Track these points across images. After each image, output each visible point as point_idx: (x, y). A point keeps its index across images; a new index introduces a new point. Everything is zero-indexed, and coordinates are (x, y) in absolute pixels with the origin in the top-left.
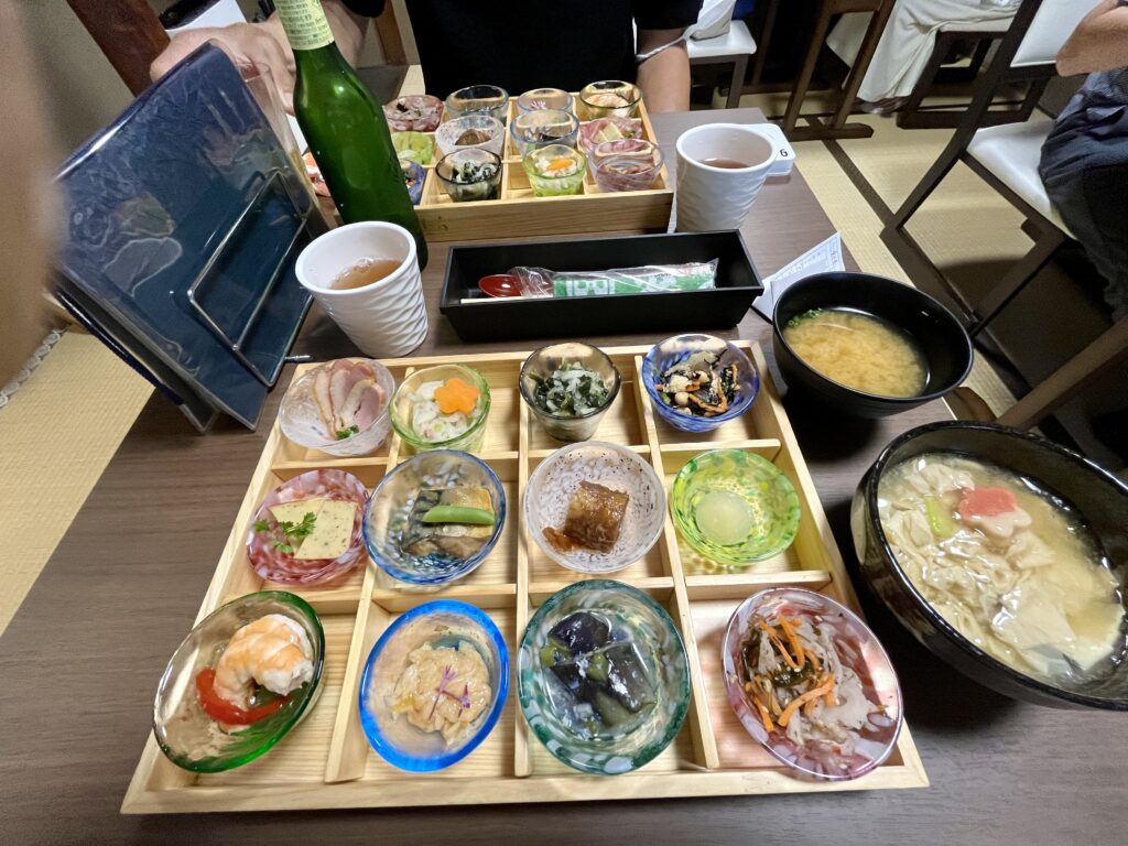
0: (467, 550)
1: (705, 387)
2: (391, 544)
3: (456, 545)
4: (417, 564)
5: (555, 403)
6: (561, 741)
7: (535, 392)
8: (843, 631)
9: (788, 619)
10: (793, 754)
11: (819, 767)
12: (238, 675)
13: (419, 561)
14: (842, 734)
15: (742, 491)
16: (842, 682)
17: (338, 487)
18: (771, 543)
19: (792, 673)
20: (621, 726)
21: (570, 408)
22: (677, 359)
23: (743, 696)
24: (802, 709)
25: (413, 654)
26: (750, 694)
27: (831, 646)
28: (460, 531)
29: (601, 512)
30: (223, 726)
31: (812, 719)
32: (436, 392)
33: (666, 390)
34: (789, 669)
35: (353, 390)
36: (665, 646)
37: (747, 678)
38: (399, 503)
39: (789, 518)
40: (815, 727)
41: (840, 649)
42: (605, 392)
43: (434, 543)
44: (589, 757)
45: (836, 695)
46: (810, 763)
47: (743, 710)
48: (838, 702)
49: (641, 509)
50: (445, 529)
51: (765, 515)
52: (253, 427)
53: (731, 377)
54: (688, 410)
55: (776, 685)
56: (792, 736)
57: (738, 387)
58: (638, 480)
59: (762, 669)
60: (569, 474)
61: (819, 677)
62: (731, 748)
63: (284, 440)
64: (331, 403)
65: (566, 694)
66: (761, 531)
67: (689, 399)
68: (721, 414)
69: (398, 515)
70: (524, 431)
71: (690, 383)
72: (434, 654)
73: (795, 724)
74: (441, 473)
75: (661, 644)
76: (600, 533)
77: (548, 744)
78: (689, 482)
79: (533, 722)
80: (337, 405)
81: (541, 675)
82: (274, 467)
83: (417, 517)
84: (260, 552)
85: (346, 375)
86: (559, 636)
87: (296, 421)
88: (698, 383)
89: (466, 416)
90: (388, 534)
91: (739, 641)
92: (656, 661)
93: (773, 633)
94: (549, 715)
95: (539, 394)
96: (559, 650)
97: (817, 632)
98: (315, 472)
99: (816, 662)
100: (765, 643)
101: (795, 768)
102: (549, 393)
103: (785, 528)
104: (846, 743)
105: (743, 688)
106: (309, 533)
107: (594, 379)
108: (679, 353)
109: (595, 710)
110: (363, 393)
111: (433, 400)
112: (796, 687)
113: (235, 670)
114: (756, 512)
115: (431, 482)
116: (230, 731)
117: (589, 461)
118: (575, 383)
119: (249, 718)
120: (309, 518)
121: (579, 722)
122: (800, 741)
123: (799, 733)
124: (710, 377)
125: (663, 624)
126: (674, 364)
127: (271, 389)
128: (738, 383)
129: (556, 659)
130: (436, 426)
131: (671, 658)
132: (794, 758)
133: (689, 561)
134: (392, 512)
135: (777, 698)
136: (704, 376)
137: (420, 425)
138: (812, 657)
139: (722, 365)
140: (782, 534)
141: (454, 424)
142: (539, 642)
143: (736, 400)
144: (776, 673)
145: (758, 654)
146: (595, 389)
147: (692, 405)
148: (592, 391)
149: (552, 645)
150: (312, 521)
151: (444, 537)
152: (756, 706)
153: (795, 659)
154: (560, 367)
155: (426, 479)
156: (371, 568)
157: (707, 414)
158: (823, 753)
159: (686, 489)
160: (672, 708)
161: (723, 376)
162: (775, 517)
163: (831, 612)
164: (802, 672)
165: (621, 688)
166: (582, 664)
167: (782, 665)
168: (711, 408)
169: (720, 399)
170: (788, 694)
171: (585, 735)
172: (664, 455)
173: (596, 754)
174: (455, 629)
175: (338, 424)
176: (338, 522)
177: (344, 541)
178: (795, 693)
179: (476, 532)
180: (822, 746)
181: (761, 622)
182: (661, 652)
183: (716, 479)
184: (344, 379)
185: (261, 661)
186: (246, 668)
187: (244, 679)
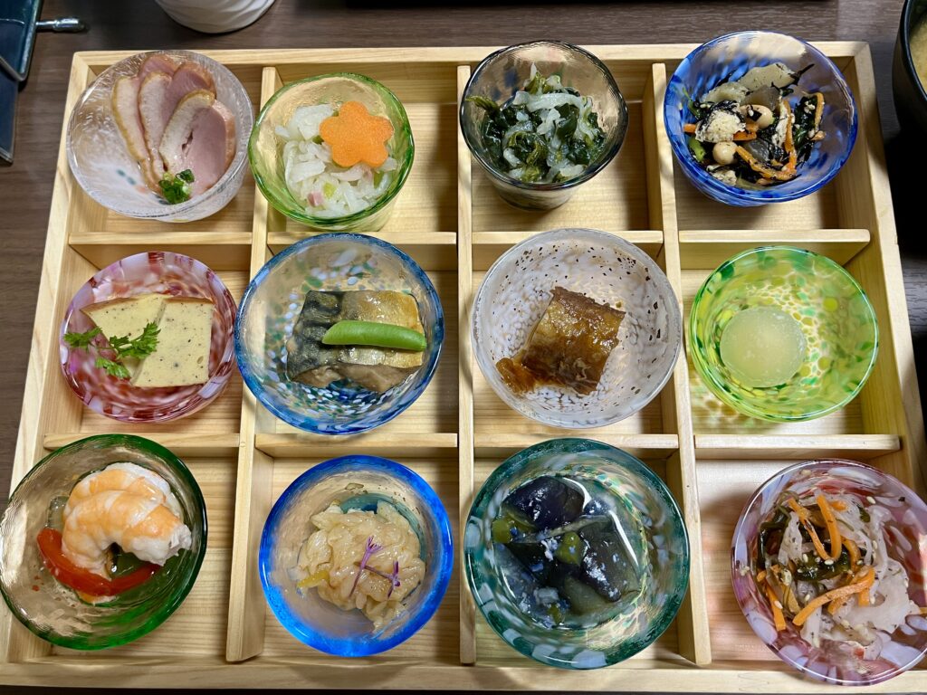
0: (384, 383)
1: (767, 132)
2: (273, 369)
3: (369, 376)
4: (311, 397)
5: (518, 154)
6: (517, 629)
7: (483, 128)
8: (899, 518)
9: (829, 497)
10: (805, 656)
11: (833, 671)
12: (95, 541)
13: (314, 393)
14: (869, 636)
15: (795, 308)
16: (885, 577)
17: (178, 277)
18: (826, 392)
19: (822, 565)
20: (593, 615)
21: (542, 164)
22: (724, 74)
23: (752, 588)
24: (825, 607)
25: (317, 517)
26: (762, 586)
27: (880, 535)
28: (374, 357)
29: (584, 339)
30: (84, 596)
31: (836, 618)
32: (323, 126)
33: (700, 137)
34: (818, 560)
35: (179, 112)
36: (660, 524)
37: (760, 565)
38: (279, 309)
39: (860, 359)
40: (837, 626)
41: (892, 537)
42: (600, 137)
43: (337, 371)
44: (553, 649)
45: (872, 592)
46: (824, 667)
47: (750, 605)
48: (873, 600)
49: (641, 333)
50: (353, 353)
51: (824, 345)
53: (812, 116)
54: (731, 174)
55: (797, 578)
56: (807, 637)
57: (820, 135)
58: (640, 290)
59: (783, 557)
60: (536, 274)
61: (855, 573)
62: (728, 638)
63: (77, 193)
64: (143, 129)
65: (524, 575)
66: (814, 370)
67: (737, 155)
68: (785, 182)
69: (278, 326)
70: (465, 199)
71: (741, 128)
72: (347, 520)
73: (813, 624)
74: (337, 264)
75: (655, 522)
76: (579, 370)
77: (505, 633)
78: (718, 293)
79: (487, 609)
80: (153, 133)
81: (492, 552)
82: (72, 241)
83: (309, 332)
84: (82, 376)
85: (165, 84)
86: (518, 508)
87: (95, 166)
88: (755, 128)
89: (372, 170)
90: (266, 354)
91: (759, 521)
92: (644, 539)
93: (806, 515)
94: (503, 599)
95: (491, 133)
96: (517, 524)
97: (865, 517)
98: (143, 256)
99: (855, 553)
100: (792, 530)
101: (803, 671)
102: (509, 134)
103: (850, 373)
104: (872, 646)
105: (754, 578)
106: (151, 350)
107: (582, 111)
108: (730, 63)
109: (562, 596)
110: (195, 117)
111: (319, 141)
112: (823, 582)
113: (91, 535)
114: (811, 340)
115: (322, 277)
116: (94, 603)
117: (567, 256)
118: (552, 119)
119: (114, 587)
120: (151, 331)
121: (539, 608)
122: (816, 643)
123: (816, 635)
124: (777, 114)
125: (657, 497)
126: (719, 83)
127: (22, 85)
128: (821, 128)
129: (514, 535)
130: (326, 187)
131: (666, 541)
132: (805, 660)
133: (703, 405)
134: (269, 322)
135: (797, 592)
136: (767, 114)
137: (300, 183)
138: (852, 548)
139: (799, 92)
140: (844, 383)
141: (354, 183)
142: (491, 512)
143: (814, 156)
144: (801, 565)
145: (781, 539)
146: (584, 130)
147: (739, 165)
148: (578, 135)
149: (508, 518)
150: (156, 333)
151: (351, 365)
152: (767, 599)
153: (828, 548)
154: (526, 84)
155: (315, 273)
156: (249, 403)
157: (762, 181)
158: (842, 655)
159: (712, 303)
160: (662, 600)
161: (798, 110)
162: (839, 352)
163: (890, 494)
164: (834, 565)
165: (597, 574)
166: (549, 545)
167: (810, 554)
168: (770, 173)
169: (787, 155)
170: (811, 588)
171: (547, 623)
172: (685, 249)
173: (562, 645)
174: (371, 487)
175: (158, 165)
176: (190, 334)
177: (200, 360)
178: (821, 588)
179: (399, 360)
180: (842, 647)
181: (793, 500)
182: (652, 532)
183: (760, 286)
184: (162, 90)
185: (128, 526)
186: (107, 533)
187: (105, 546)
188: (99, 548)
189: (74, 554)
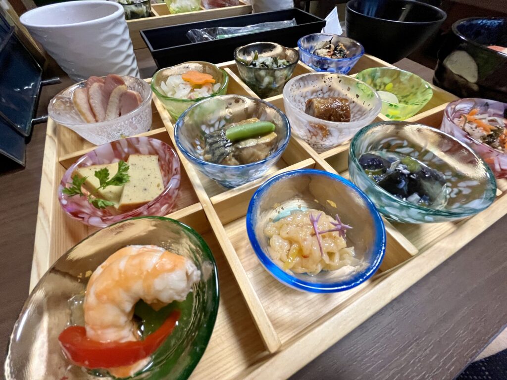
0: (262, 155)
12: (117, 304)
28: (251, 143)
50: (243, 143)
52: (21, 163)
80: (99, 115)
82: (61, 159)
85: (100, 87)
96: (373, 173)
106: (126, 182)
110: (120, 100)
113: (113, 301)
127: (28, 140)
150: (126, 169)
176: (148, 172)
177: (158, 186)
184: (100, 91)
185: (145, 273)
186: (127, 290)
187: (128, 307)
188: (123, 311)
189: (99, 332)
